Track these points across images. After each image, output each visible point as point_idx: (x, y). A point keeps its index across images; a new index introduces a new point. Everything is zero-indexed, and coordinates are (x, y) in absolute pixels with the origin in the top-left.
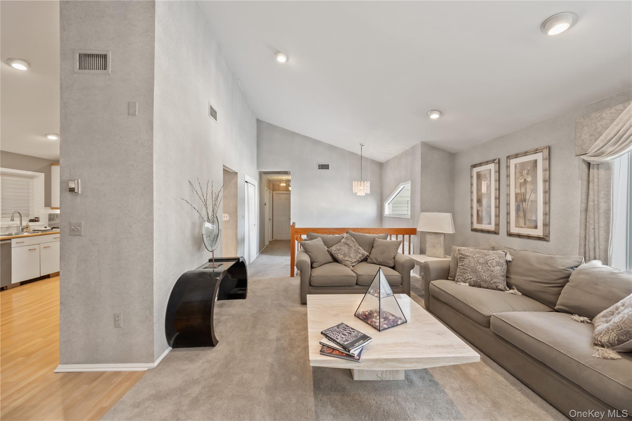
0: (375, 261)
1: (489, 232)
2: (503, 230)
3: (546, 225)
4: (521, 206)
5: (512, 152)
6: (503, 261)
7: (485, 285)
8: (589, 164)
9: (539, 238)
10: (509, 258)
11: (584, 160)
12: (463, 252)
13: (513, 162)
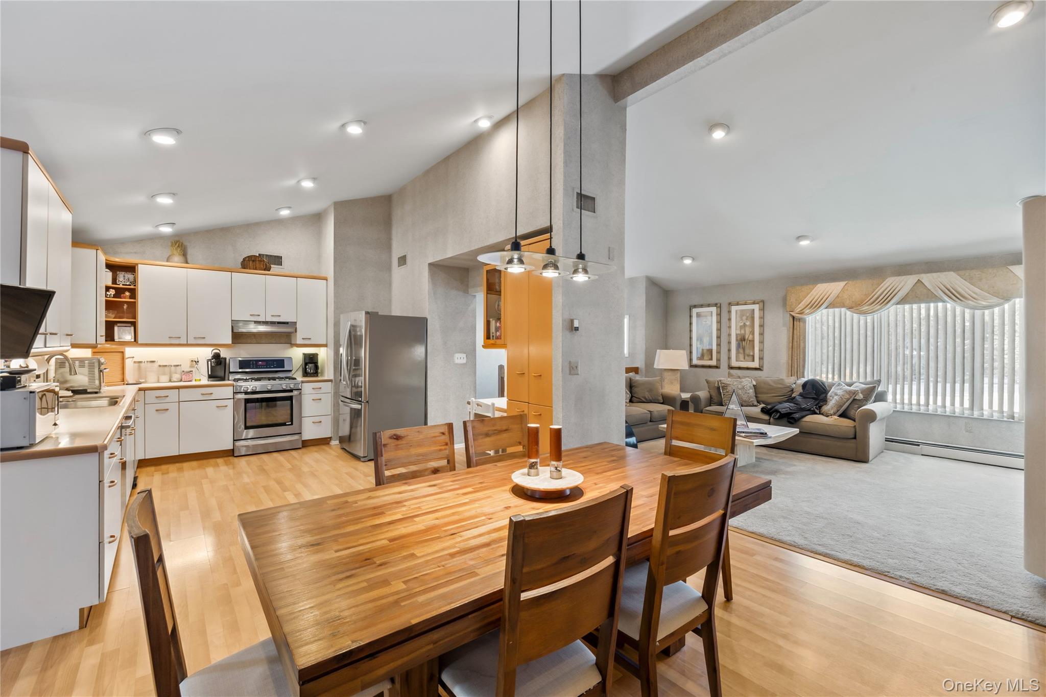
0: (645, 401)
1: (710, 367)
2: (724, 365)
3: (761, 359)
4: (741, 344)
5: (732, 300)
6: (752, 386)
7: (745, 404)
8: (793, 318)
9: (756, 369)
10: (755, 383)
11: (791, 315)
12: (724, 382)
13: (734, 309)
